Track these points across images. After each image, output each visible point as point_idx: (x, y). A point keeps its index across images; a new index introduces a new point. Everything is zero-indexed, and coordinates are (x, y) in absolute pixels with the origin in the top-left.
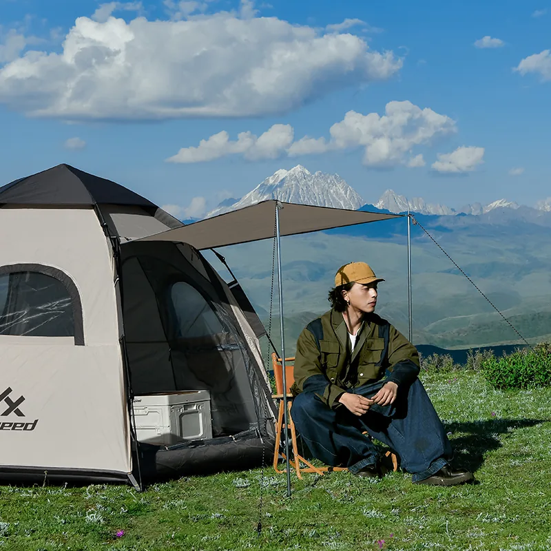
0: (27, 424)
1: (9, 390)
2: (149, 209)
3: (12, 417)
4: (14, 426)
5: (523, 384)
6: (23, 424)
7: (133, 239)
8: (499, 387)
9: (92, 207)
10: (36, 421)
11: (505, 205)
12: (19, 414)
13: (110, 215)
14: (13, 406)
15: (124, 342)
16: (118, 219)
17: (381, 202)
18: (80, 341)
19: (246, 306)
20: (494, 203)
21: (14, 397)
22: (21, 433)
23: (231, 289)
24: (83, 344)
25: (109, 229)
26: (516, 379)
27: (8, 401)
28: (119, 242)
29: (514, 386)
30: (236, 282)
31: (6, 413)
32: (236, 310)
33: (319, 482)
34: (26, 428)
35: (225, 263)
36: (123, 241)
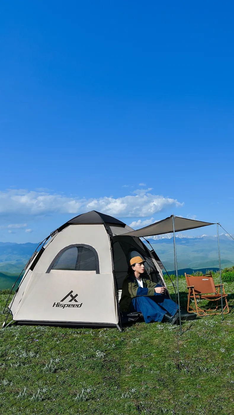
0: (78, 305)
1: (72, 292)
2: (123, 225)
3: (73, 302)
4: (73, 306)
5: (232, 281)
6: (77, 305)
7: (117, 235)
8: (225, 281)
9: (103, 224)
10: (82, 304)
11: (205, 236)
12: (76, 301)
13: (110, 227)
14: (73, 298)
15: (114, 272)
16: (112, 228)
17: (177, 236)
18: (98, 272)
19: (157, 259)
20: (203, 236)
21: (74, 294)
22: (76, 308)
23: (152, 253)
24: (99, 273)
25: (109, 231)
26: (230, 279)
27: (72, 296)
28: (112, 236)
29: (230, 281)
30: (153, 250)
31: (71, 301)
32: (154, 260)
33: (192, 327)
34: (77, 306)
35: (149, 244)
36: (114, 235)
